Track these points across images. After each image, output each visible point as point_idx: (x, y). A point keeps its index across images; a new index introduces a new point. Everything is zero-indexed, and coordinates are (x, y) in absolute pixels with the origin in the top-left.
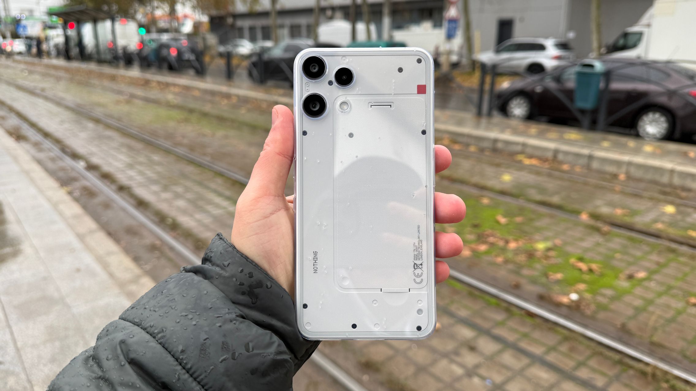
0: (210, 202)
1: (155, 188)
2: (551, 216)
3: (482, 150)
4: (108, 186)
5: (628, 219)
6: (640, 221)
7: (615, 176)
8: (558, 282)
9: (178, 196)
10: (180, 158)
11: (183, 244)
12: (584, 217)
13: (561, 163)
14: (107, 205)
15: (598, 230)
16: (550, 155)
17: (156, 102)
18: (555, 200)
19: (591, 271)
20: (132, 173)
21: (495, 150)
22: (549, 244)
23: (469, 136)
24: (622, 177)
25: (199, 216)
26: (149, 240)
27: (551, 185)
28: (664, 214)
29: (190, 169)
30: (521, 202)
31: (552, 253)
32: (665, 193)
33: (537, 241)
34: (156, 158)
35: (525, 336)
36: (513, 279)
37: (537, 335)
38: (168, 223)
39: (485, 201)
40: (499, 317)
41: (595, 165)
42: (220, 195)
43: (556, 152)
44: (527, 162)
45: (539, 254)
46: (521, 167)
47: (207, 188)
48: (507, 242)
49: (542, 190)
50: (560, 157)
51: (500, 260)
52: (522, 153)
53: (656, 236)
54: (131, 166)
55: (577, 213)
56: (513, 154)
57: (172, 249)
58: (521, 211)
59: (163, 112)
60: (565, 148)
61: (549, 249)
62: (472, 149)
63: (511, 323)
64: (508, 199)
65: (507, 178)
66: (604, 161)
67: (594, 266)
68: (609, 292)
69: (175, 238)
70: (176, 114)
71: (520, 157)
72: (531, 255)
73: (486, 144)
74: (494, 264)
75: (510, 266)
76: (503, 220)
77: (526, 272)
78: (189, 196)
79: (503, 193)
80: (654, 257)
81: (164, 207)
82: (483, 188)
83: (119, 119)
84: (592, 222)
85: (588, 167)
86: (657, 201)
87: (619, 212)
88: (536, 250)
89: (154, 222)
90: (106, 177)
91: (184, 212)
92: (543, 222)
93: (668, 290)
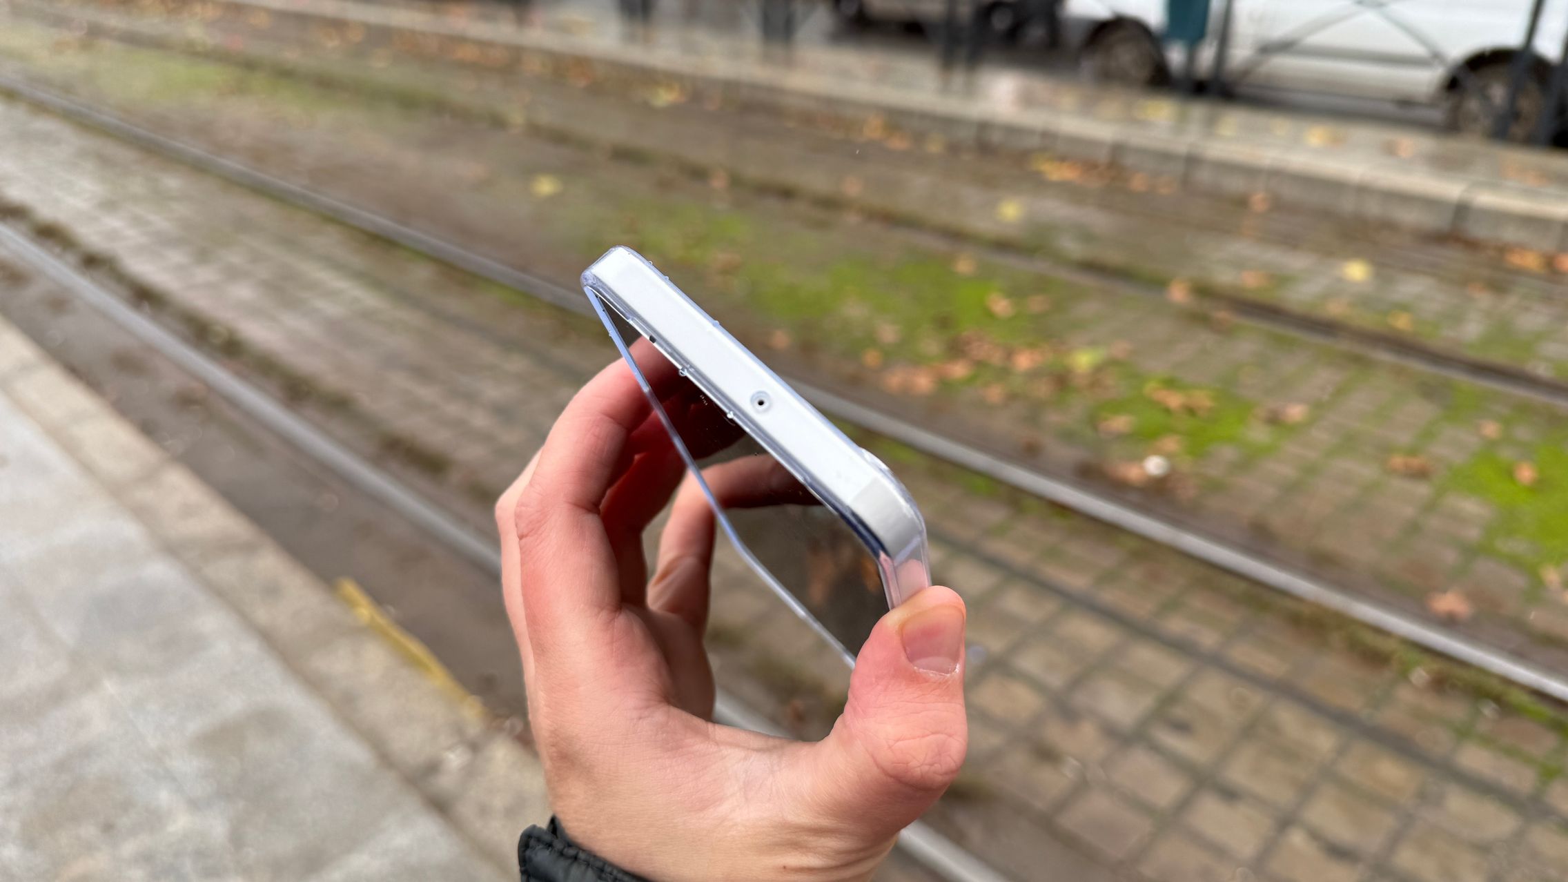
1: (177, 257)
3: (954, 149)
4: (59, 257)
5: (1272, 295)
6: (1296, 296)
7: (1242, 202)
8: (1121, 437)
9: (233, 274)
10: (233, 182)
11: (260, 388)
12: (1178, 294)
13: (1131, 172)
14: (59, 303)
15: (1204, 320)
17: (159, 44)
18: (1114, 257)
19: (1191, 411)
20: (113, 222)
21: (984, 148)
22: (1100, 355)
23: (925, 115)
24: (1259, 202)
25: (292, 321)
26: (172, 382)
28: (1342, 282)
29: (258, 209)
30: (1040, 266)
31: (1107, 377)
32: (1345, 236)
33: (1075, 349)
34: (172, 182)
35: (1052, 554)
36: (1023, 434)
37: (1076, 549)
39: (964, 266)
40: (995, 515)
41: (1204, 176)
43: (1118, 150)
44: (1056, 173)
45: (1079, 380)
46: (1039, 184)
48: (1010, 354)
49: (1087, 236)
50: (1129, 161)
51: (995, 393)
52: (1041, 151)
53: (1328, 327)
54: (109, 205)
55: (1161, 283)
56: (1021, 158)
57: (233, 403)
58: (1041, 285)
59: (179, 69)
60: (1136, 138)
61: (1099, 367)
62: (933, 147)
63: (1025, 528)
64: (1012, 260)
65: (1010, 211)
66: (1224, 167)
67: (1200, 398)
68: (1228, 453)
69: (239, 374)
70: (213, 73)
71: (1038, 163)
72: (1062, 380)
73: (961, 135)
74: (981, 404)
75: (1019, 408)
77: (1053, 418)
79: (1003, 246)
80: (1325, 375)
81: (201, 303)
82: (957, 236)
83: (67, 88)
84: (1194, 304)
85: (1186, 181)
86: (1329, 253)
87: (1251, 280)
88: (1072, 370)
89: (186, 340)
90: (49, 234)
91: (254, 311)
92: (1088, 309)
93: (1349, 443)
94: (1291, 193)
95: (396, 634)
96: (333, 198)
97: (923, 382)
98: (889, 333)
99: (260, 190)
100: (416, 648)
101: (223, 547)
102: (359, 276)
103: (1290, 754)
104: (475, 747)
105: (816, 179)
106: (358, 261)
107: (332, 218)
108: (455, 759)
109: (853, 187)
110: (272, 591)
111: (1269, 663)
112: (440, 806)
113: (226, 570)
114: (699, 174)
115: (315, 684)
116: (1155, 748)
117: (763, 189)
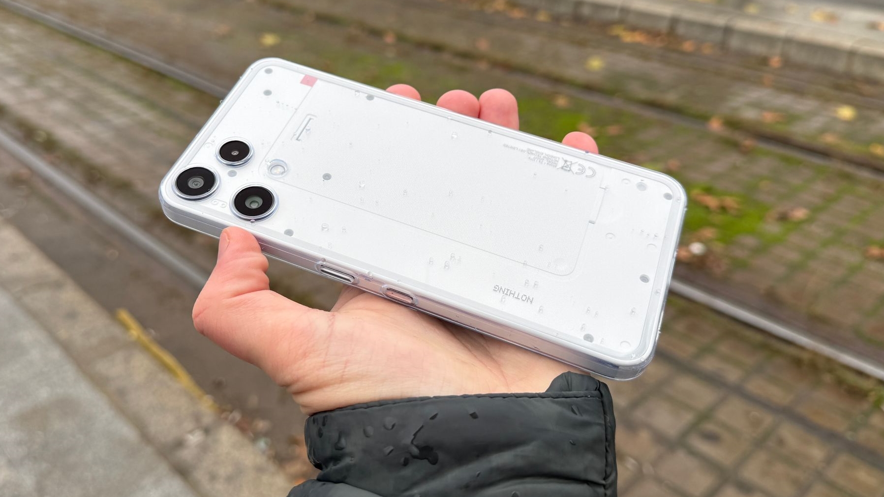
0: (107, 105)
1: (14, 81)
3: (556, 19)
5: (782, 129)
6: (800, 131)
7: (764, 61)
9: (52, 94)
10: (54, 31)
12: (715, 126)
13: (683, 39)
15: (734, 145)
16: (663, 26)
18: (671, 98)
19: (723, 209)
21: (578, 19)
24: (775, 62)
25: (90, 128)
26: (10, 168)
27: (663, 73)
28: (836, 120)
29: (70, 49)
30: (617, 103)
32: (838, 87)
38: (40, 140)
39: (561, 101)
41: (735, 43)
42: (124, 91)
43: (674, 21)
44: (628, 38)
46: (617, 45)
47: (102, 81)
49: (650, 82)
50: (681, 30)
52: (620, 22)
53: (825, 153)
55: (704, 118)
56: (605, 26)
57: (48, 182)
58: (617, 117)
60: (688, 14)
62: (542, 17)
64: (595, 99)
65: (596, 63)
66: (751, 36)
67: (730, 201)
68: (750, 241)
69: (53, 164)
71: (618, 31)
73: (563, 10)
78: (73, 94)
79: (589, 88)
80: (820, 187)
81: (30, 113)
82: (558, 81)
84: (726, 133)
85: (723, 46)
86: (827, 100)
87: (768, 117)
89: (16, 139)
91: (66, 121)
92: (651, 134)
93: (838, 236)
94: (799, 56)
95: (156, 349)
96: (122, 44)
99: (73, 37)
100: (169, 359)
101: (40, 284)
102: (139, 98)
103: (791, 461)
104: (207, 431)
105: (458, 39)
106: (138, 89)
107: (121, 58)
108: (194, 439)
109: (483, 45)
110: (72, 315)
111: (776, 394)
112: (182, 471)
113: (40, 300)
114: (376, 33)
115: (99, 382)
116: (693, 453)
117: (421, 45)
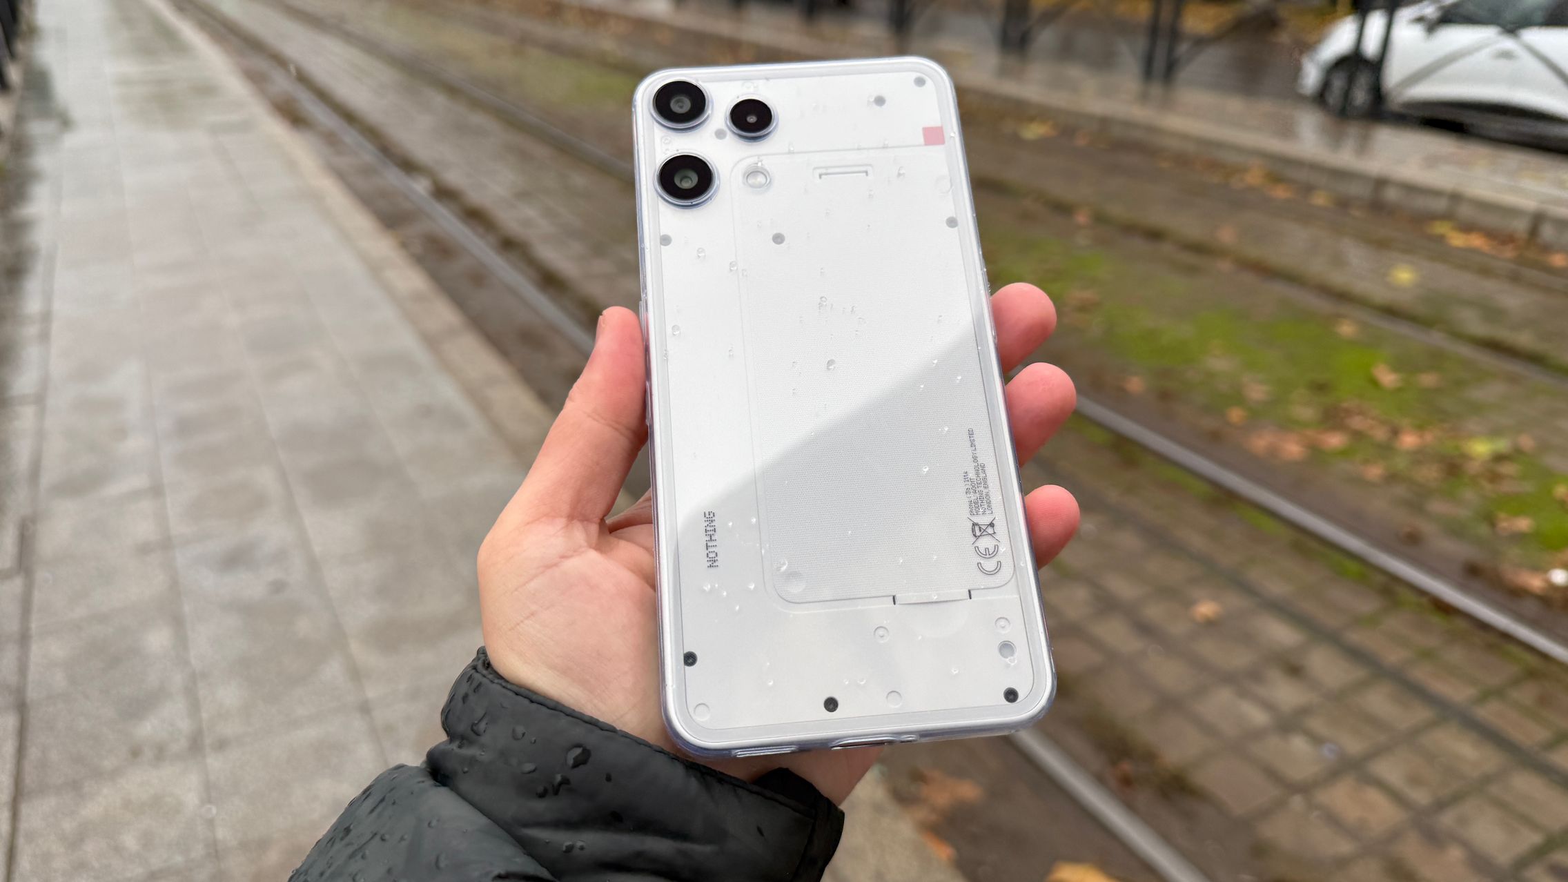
2: (1513, 379)
3: (1343, 204)
8: (1519, 538)
13: (1547, 249)
16: (1520, 226)
18: (1525, 339)
21: (1377, 207)
22: (1502, 445)
23: (1315, 167)
27: (1514, 300)
30: (1437, 338)
31: (1507, 469)
33: (1472, 436)
35: (1427, 655)
36: (1404, 520)
37: (1456, 655)
39: (1347, 329)
40: (1367, 605)
43: (1538, 220)
44: (1458, 240)
45: (1473, 468)
46: (1439, 252)
48: (1395, 432)
49: (1492, 313)
50: (1548, 232)
51: (1375, 472)
52: (1447, 216)
56: (1422, 219)
58: (1436, 360)
61: (1499, 458)
62: (1320, 200)
63: (1396, 623)
64: (1403, 329)
65: (1404, 275)
71: (1441, 228)
72: (1453, 467)
73: (1354, 189)
74: (1358, 481)
75: (1400, 490)
76: (1388, 378)
77: (1437, 506)
79: (1391, 312)
82: (1343, 297)
88: (1466, 457)
92: (1490, 392)
97: (1293, 449)
98: (1257, 392)
105: (1188, 225)
109: (1227, 235)
114: (1063, 209)
117: (1130, 229)
